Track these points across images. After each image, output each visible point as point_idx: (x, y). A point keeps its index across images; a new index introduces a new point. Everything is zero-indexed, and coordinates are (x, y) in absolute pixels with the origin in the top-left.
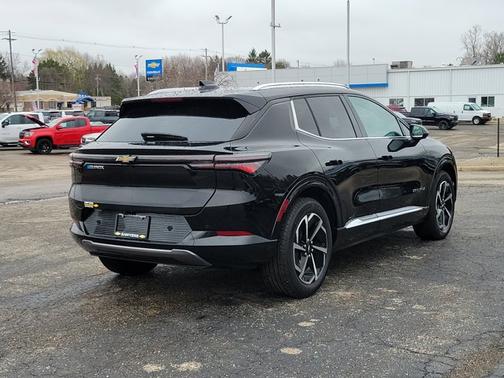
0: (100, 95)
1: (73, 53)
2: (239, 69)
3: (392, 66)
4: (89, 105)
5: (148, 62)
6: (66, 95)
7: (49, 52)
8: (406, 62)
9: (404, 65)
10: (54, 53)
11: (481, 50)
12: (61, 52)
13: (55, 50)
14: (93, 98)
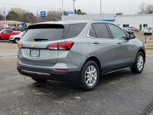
0: (28, 22)
1: (20, 9)
2: (69, 15)
3: (116, 14)
4: (24, 25)
5: (41, 12)
6: (17, 22)
7: (12, 9)
8: (121, 13)
9: (120, 14)
10: (14, 9)
11: (145, 10)
12: (16, 9)
13: (14, 8)
14: (26, 23)
